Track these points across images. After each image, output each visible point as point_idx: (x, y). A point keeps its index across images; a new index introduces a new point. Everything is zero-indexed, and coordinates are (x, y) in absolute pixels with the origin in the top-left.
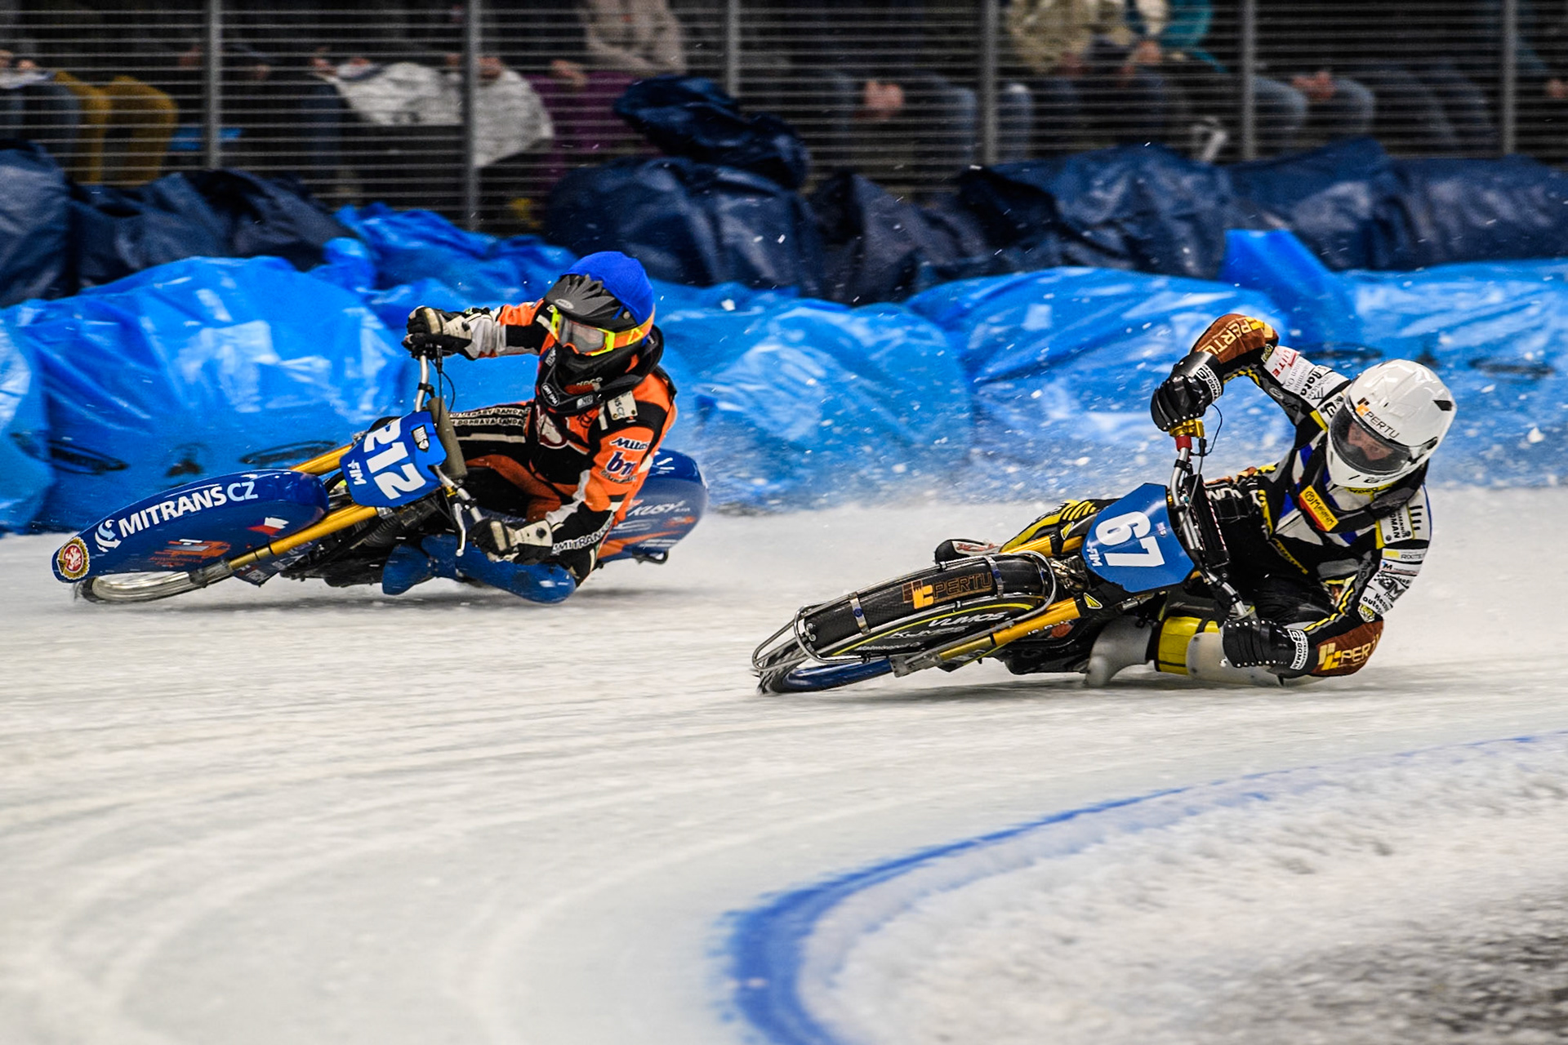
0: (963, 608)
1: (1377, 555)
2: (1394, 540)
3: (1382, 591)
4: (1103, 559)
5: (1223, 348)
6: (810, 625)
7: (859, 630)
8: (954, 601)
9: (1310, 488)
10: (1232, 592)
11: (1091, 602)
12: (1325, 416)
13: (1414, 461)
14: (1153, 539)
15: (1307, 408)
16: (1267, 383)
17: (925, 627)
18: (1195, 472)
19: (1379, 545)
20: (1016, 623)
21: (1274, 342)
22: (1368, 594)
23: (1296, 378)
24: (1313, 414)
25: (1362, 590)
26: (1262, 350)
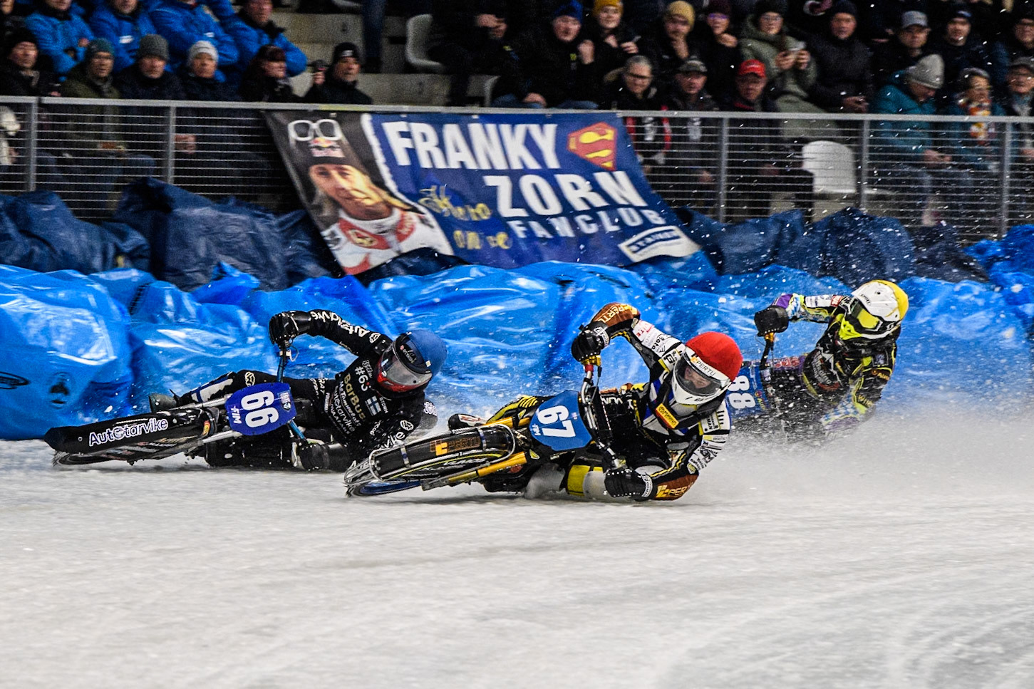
0: (463, 456)
1: (700, 438)
2: (709, 431)
3: (701, 457)
4: (541, 432)
5: (608, 320)
6: (378, 462)
7: (405, 466)
8: (458, 452)
9: (661, 405)
10: (612, 453)
11: (534, 455)
12: (666, 362)
13: (722, 389)
14: (569, 422)
15: (657, 358)
16: (634, 340)
17: (442, 465)
18: (595, 385)
19: (701, 433)
20: (492, 464)
21: (638, 317)
22: (693, 457)
23: (650, 339)
24: (660, 361)
25: (690, 455)
26: (631, 321)
